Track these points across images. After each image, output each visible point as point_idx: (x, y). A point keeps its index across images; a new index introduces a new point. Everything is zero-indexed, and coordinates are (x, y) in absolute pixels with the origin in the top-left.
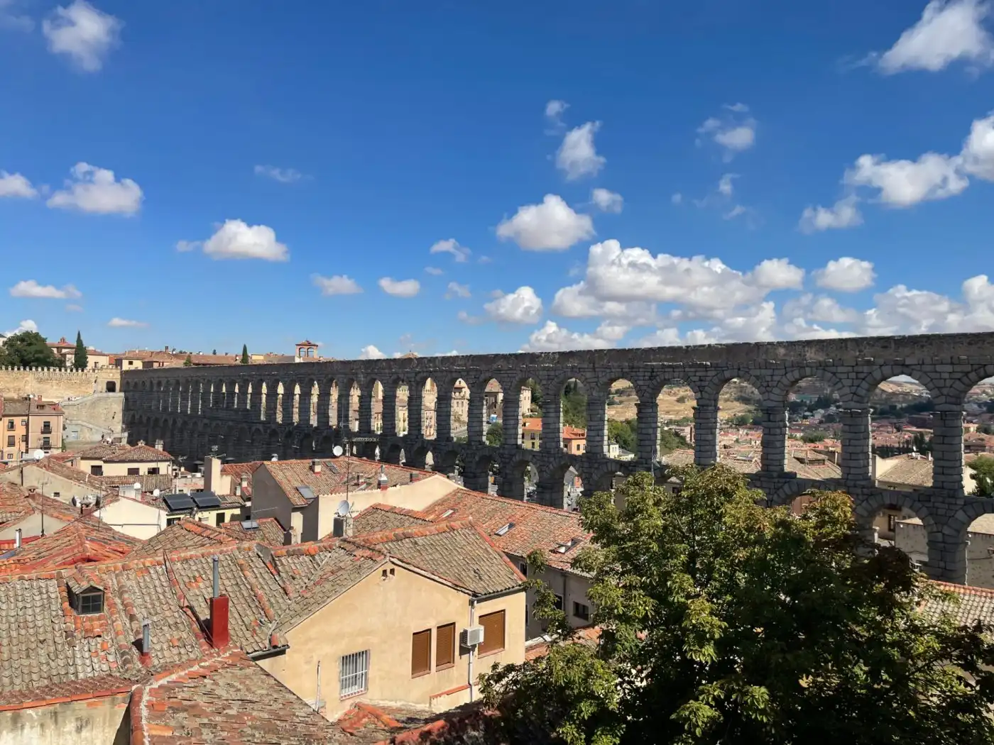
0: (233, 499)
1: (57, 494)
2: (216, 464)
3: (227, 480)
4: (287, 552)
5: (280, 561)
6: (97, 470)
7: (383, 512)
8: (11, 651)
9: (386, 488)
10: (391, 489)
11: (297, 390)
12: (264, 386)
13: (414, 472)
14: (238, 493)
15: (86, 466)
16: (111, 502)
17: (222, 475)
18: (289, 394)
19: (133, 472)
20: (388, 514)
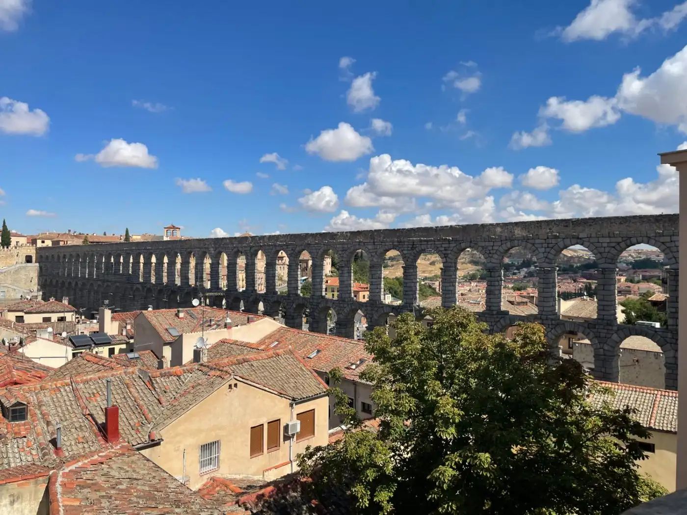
0: (121, 337)
2: (108, 313)
3: (116, 324)
4: (161, 374)
5: (155, 380)
6: (20, 319)
7: (229, 345)
9: (230, 328)
10: (234, 328)
11: (166, 260)
12: (142, 257)
13: (250, 316)
14: (124, 333)
15: (12, 317)
16: (31, 342)
17: (112, 321)
18: (160, 263)
19: (46, 320)
20: (232, 346)
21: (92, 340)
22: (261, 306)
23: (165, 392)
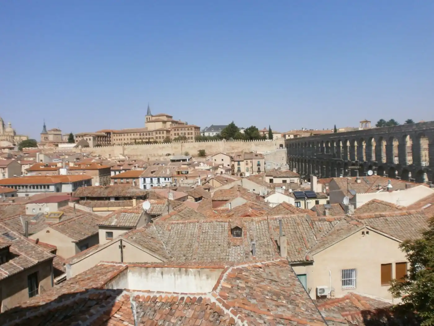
0: (323, 194)
1: (254, 190)
2: (315, 179)
3: (320, 186)
4: (319, 219)
5: (314, 223)
6: (271, 181)
7: (377, 204)
8: (209, 247)
9: (391, 191)
10: (394, 192)
11: (356, 144)
12: (341, 142)
13: (408, 183)
14: (325, 192)
15: (267, 179)
16: (273, 194)
17: (318, 183)
18: (352, 146)
19: (284, 182)
20: (379, 205)
21: (306, 195)
22: (425, 177)
23: (320, 231)
